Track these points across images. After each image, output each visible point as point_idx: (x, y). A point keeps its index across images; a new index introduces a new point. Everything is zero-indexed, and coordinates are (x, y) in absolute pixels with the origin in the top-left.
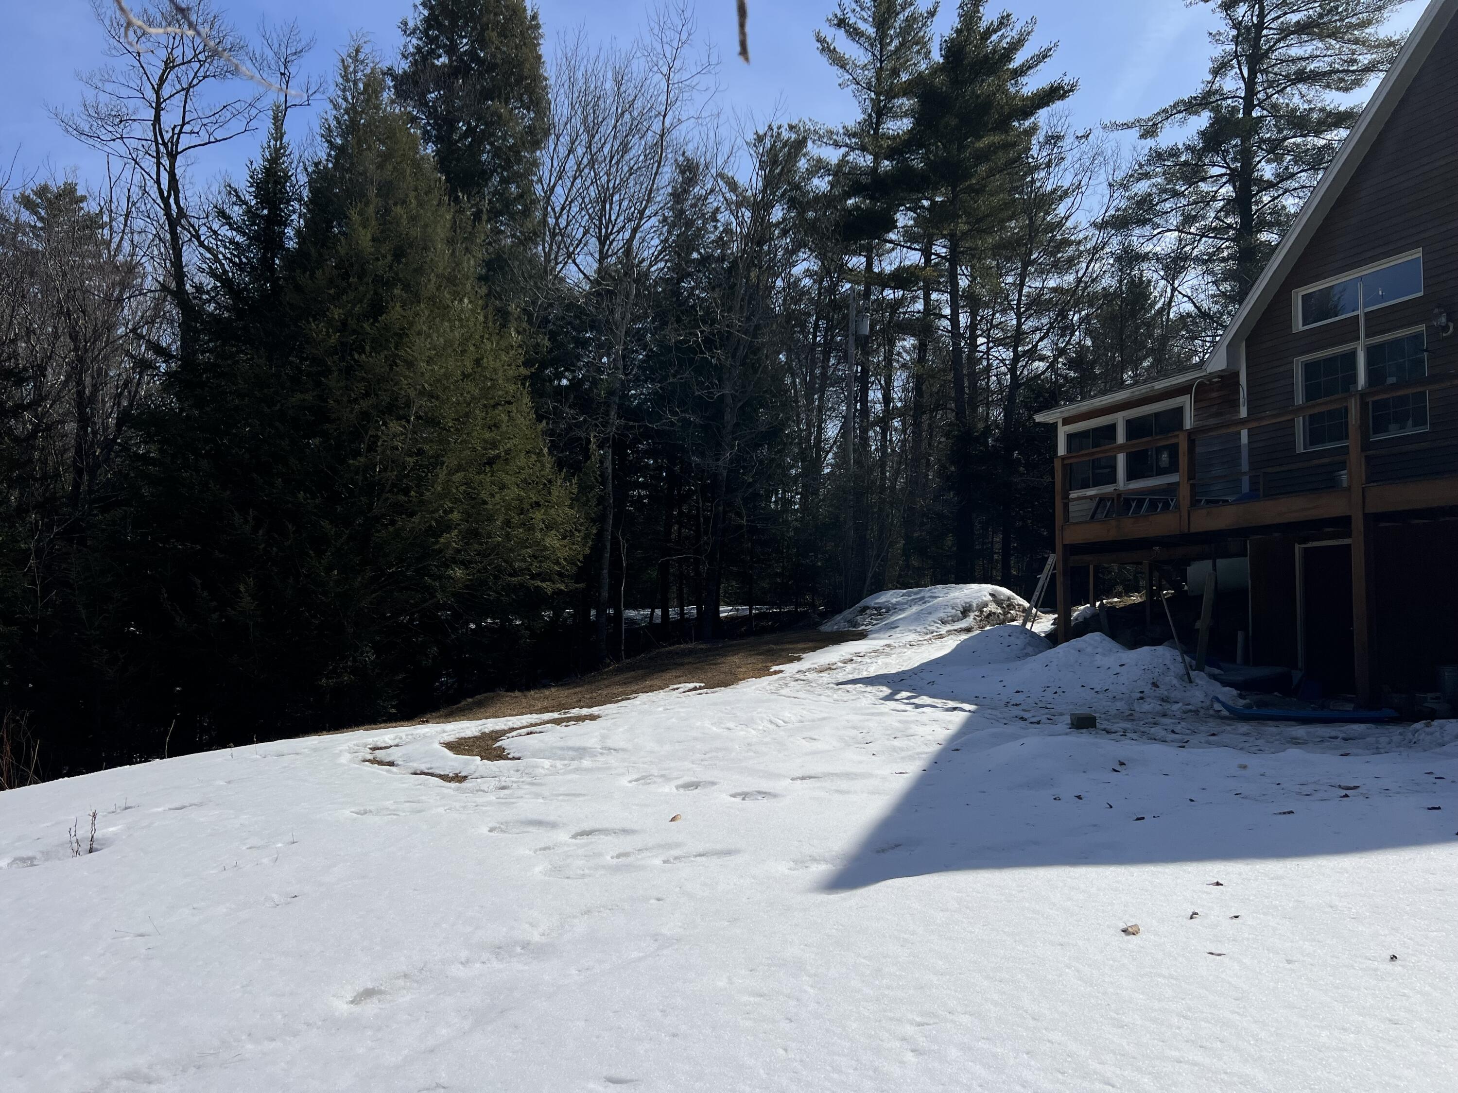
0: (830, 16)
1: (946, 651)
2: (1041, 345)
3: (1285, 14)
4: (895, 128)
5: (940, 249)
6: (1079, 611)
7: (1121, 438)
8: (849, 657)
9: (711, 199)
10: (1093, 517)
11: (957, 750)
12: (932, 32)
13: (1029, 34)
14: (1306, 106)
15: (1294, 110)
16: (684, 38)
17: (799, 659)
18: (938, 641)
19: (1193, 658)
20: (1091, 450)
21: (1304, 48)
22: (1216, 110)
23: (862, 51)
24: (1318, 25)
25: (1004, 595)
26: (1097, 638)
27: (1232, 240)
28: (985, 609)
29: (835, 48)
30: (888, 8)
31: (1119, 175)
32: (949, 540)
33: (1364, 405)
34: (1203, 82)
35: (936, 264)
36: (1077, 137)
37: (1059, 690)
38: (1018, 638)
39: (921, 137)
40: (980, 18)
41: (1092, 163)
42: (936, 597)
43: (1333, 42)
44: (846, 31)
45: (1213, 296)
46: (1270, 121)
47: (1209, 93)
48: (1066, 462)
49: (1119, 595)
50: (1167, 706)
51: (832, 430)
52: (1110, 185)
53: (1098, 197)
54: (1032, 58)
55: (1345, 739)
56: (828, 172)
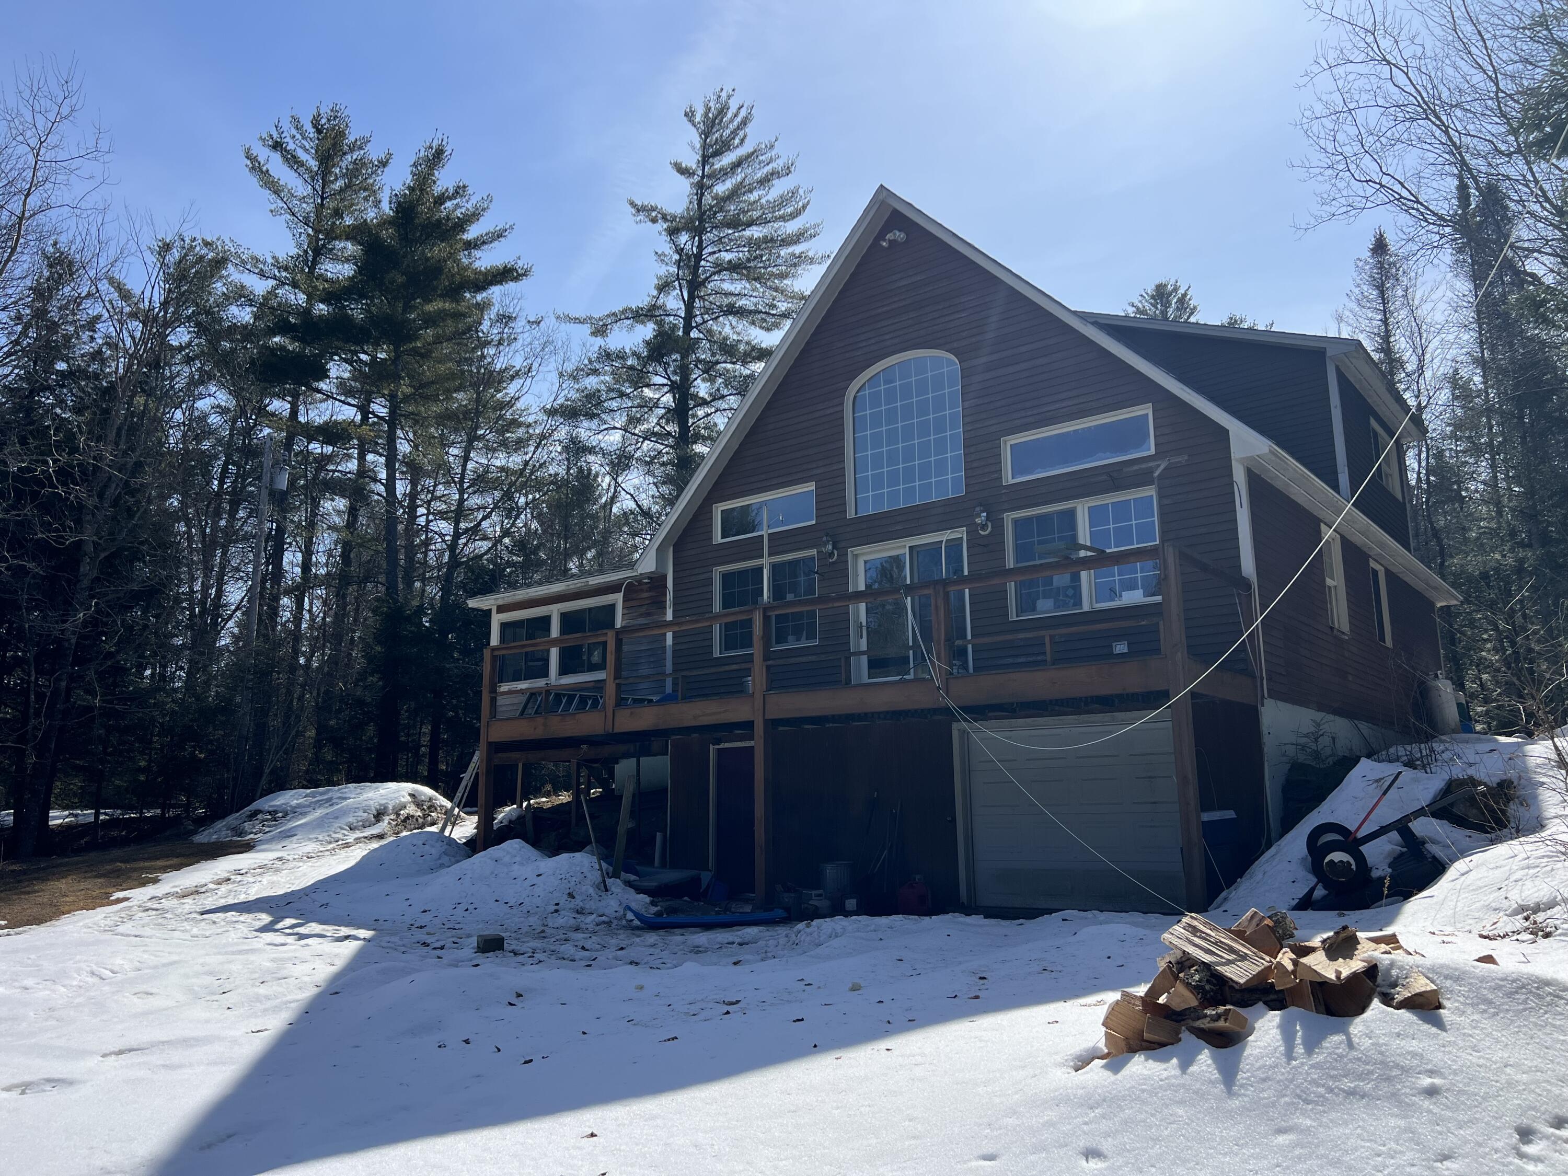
0: (265, 135)
1: (351, 863)
2: (485, 524)
3: (720, 251)
4: (335, 271)
5: (380, 408)
6: (505, 813)
7: (555, 632)
8: (226, 875)
9: (86, 304)
10: (522, 713)
11: (337, 993)
12: (383, 182)
13: (484, 210)
14: (735, 337)
15: (726, 339)
16: (65, 111)
17: (156, 881)
18: (342, 852)
19: (610, 864)
20: (525, 642)
21: (735, 285)
22: (660, 324)
23: (300, 181)
24: (746, 268)
25: (425, 795)
26: (517, 846)
27: (671, 447)
28: (402, 812)
29: (267, 171)
30: (334, 145)
31: (570, 367)
32: (371, 730)
33: (766, 619)
34: (649, 296)
35: (374, 423)
36: (529, 322)
37: (471, 907)
38: (433, 846)
39: (363, 287)
40: (435, 182)
41: (543, 349)
42: (346, 798)
43: (758, 286)
44: (284, 156)
45: (653, 496)
46: (705, 344)
47: (654, 307)
48: (496, 653)
49: (548, 795)
50: (581, 918)
51: (235, 593)
52: (561, 375)
53: (548, 385)
54: (486, 234)
55: (741, 944)
56: (251, 303)
